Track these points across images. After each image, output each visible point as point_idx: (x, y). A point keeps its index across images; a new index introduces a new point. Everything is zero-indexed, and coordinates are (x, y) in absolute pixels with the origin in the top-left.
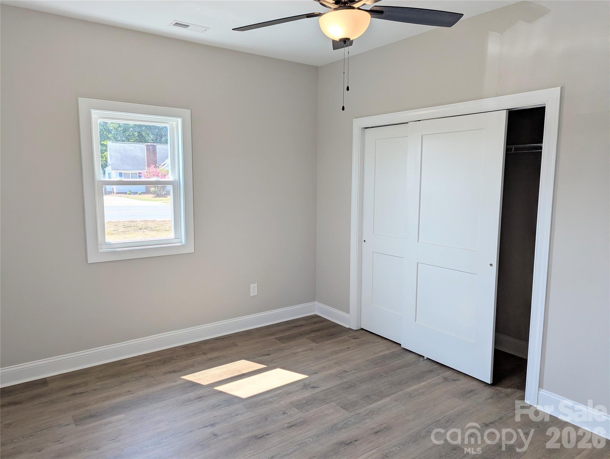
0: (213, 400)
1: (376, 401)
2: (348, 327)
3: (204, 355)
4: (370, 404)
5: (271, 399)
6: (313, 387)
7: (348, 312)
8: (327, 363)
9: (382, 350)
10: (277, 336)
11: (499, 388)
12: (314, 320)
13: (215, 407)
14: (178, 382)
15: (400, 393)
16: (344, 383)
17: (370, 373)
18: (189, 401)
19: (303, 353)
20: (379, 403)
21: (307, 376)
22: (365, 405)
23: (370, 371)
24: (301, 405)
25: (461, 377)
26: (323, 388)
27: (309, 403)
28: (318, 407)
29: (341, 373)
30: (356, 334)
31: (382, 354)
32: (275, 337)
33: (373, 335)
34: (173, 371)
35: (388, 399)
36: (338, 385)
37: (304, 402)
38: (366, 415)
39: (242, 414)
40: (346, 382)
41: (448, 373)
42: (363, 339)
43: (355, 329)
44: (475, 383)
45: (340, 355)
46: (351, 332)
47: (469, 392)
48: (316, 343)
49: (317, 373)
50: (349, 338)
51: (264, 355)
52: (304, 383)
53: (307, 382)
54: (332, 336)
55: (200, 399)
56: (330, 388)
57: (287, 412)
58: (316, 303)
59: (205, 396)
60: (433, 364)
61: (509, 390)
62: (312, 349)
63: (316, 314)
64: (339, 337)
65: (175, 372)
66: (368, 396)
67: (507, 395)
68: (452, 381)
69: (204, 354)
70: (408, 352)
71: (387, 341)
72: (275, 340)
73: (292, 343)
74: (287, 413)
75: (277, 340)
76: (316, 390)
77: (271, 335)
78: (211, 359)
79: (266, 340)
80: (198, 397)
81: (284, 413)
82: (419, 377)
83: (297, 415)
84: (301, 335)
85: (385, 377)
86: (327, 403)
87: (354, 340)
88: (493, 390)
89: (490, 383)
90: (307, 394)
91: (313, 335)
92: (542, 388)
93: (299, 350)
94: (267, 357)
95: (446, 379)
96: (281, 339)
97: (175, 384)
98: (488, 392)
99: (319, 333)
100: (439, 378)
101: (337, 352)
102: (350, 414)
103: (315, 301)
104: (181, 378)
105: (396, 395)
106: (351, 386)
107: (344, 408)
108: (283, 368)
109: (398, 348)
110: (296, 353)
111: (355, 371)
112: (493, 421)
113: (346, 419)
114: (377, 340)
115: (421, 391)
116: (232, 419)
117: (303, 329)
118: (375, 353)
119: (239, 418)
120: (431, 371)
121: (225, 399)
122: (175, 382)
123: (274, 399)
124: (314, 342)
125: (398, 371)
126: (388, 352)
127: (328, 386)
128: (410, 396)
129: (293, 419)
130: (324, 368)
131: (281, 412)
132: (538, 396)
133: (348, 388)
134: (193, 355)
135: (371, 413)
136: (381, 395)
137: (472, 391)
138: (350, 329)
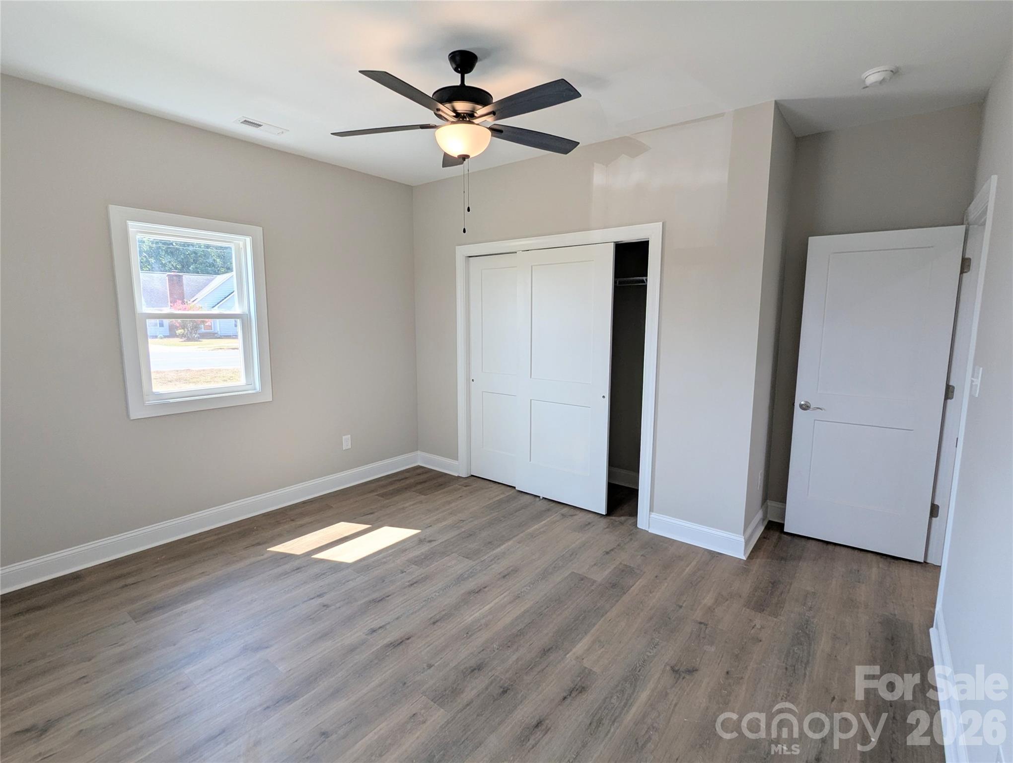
0: (316, 570)
1: (499, 546)
2: (457, 475)
3: (292, 522)
4: (494, 550)
5: (385, 560)
6: (430, 541)
7: (456, 458)
8: (440, 515)
9: (498, 495)
10: (379, 493)
11: (613, 518)
12: (419, 471)
13: (318, 577)
14: (266, 556)
15: (522, 535)
16: (463, 532)
17: (488, 519)
18: (286, 574)
19: (412, 507)
20: (502, 547)
21: (420, 531)
22: (488, 551)
23: (488, 517)
24: (418, 562)
25: (578, 512)
26: (440, 541)
27: (428, 558)
28: (438, 561)
29: (458, 523)
30: (466, 481)
31: (497, 499)
32: (376, 494)
33: (485, 481)
34: (257, 544)
35: (510, 543)
36: (457, 535)
37: (423, 557)
38: (491, 561)
39: (353, 579)
40: (465, 531)
41: (565, 510)
42: (475, 486)
43: (464, 477)
44: (591, 515)
45: (453, 505)
46: (461, 480)
47: (587, 525)
48: (425, 495)
49: (431, 526)
50: (460, 487)
51: (367, 514)
52: (419, 538)
53: (422, 537)
54: (441, 486)
55: (298, 571)
56: (448, 540)
57: (405, 570)
58: (419, 452)
59: (304, 567)
60: (550, 503)
61: (623, 518)
62: (421, 502)
63: (419, 466)
64: (449, 486)
65: (259, 544)
66: (491, 542)
67: (622, 523)
68: (570, 517)
69: (293, 520)
70: (523, 494)
71: (500, 485)
72: (377, 497)
73: (396, 498)
74: (405, 572)
75: (379, 496)
76: (434, 544)
77: (372, 491)
78: (302, 526)
79: (367, 498)
80: (295, 569)
81: (402, 572)
82: (538, 516)
83: (417, 572)
84: (407, 488)
85: (504, 521)
86: (448, 555)
87: (465, 488)
88: (608, 520)
89: (604, 514)
90: (425, 548)
91: (419, 487)
92: (653, 512)
93: (407, 505)
94: (371, 516)
95: (563, 515)
96: (383, 495)
97: (262, 557)
98: (603, 522)
99: (426, 485)
100: (557, 515)
101: (449, 503)
102: (474, 562)
103: (417, 450)
104: (269, 551)
105: (518, 537)
106: (470, 535)
107: (467, 558)
108: (392, 525)
109: (512, 491)
110: (403, 508)
111: (471, 519)
112: (612, 548)
113: (471, 568)
114: (490, 486)
115: (542, 530)
116: (342, 586)
117: (408, 482)
118: (490, 499)
119: (351, 584)
120: (548, 510)
121: (329, 567)
122: (262, 555)
123: (388, 558)
124: (422, 494)
125: (517, 514)
126: (502, 496)
127: (446, 538)
128: (532, 536)
129: (414, 577)
130: (438, 521)
131: (399, 571)
132: (649, 519)
133: (468, 537)
134: (278, 523)
135: (497, 558)
136: (503, 540)
137: (589, 524)
138: (459, 477)
